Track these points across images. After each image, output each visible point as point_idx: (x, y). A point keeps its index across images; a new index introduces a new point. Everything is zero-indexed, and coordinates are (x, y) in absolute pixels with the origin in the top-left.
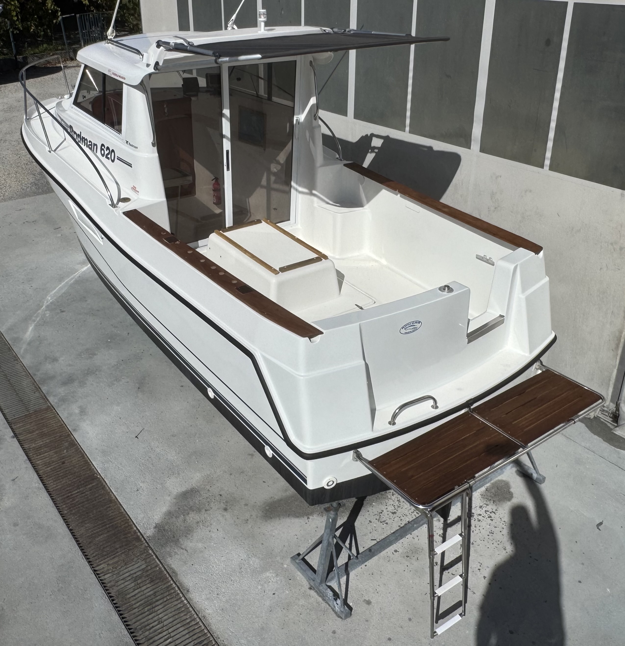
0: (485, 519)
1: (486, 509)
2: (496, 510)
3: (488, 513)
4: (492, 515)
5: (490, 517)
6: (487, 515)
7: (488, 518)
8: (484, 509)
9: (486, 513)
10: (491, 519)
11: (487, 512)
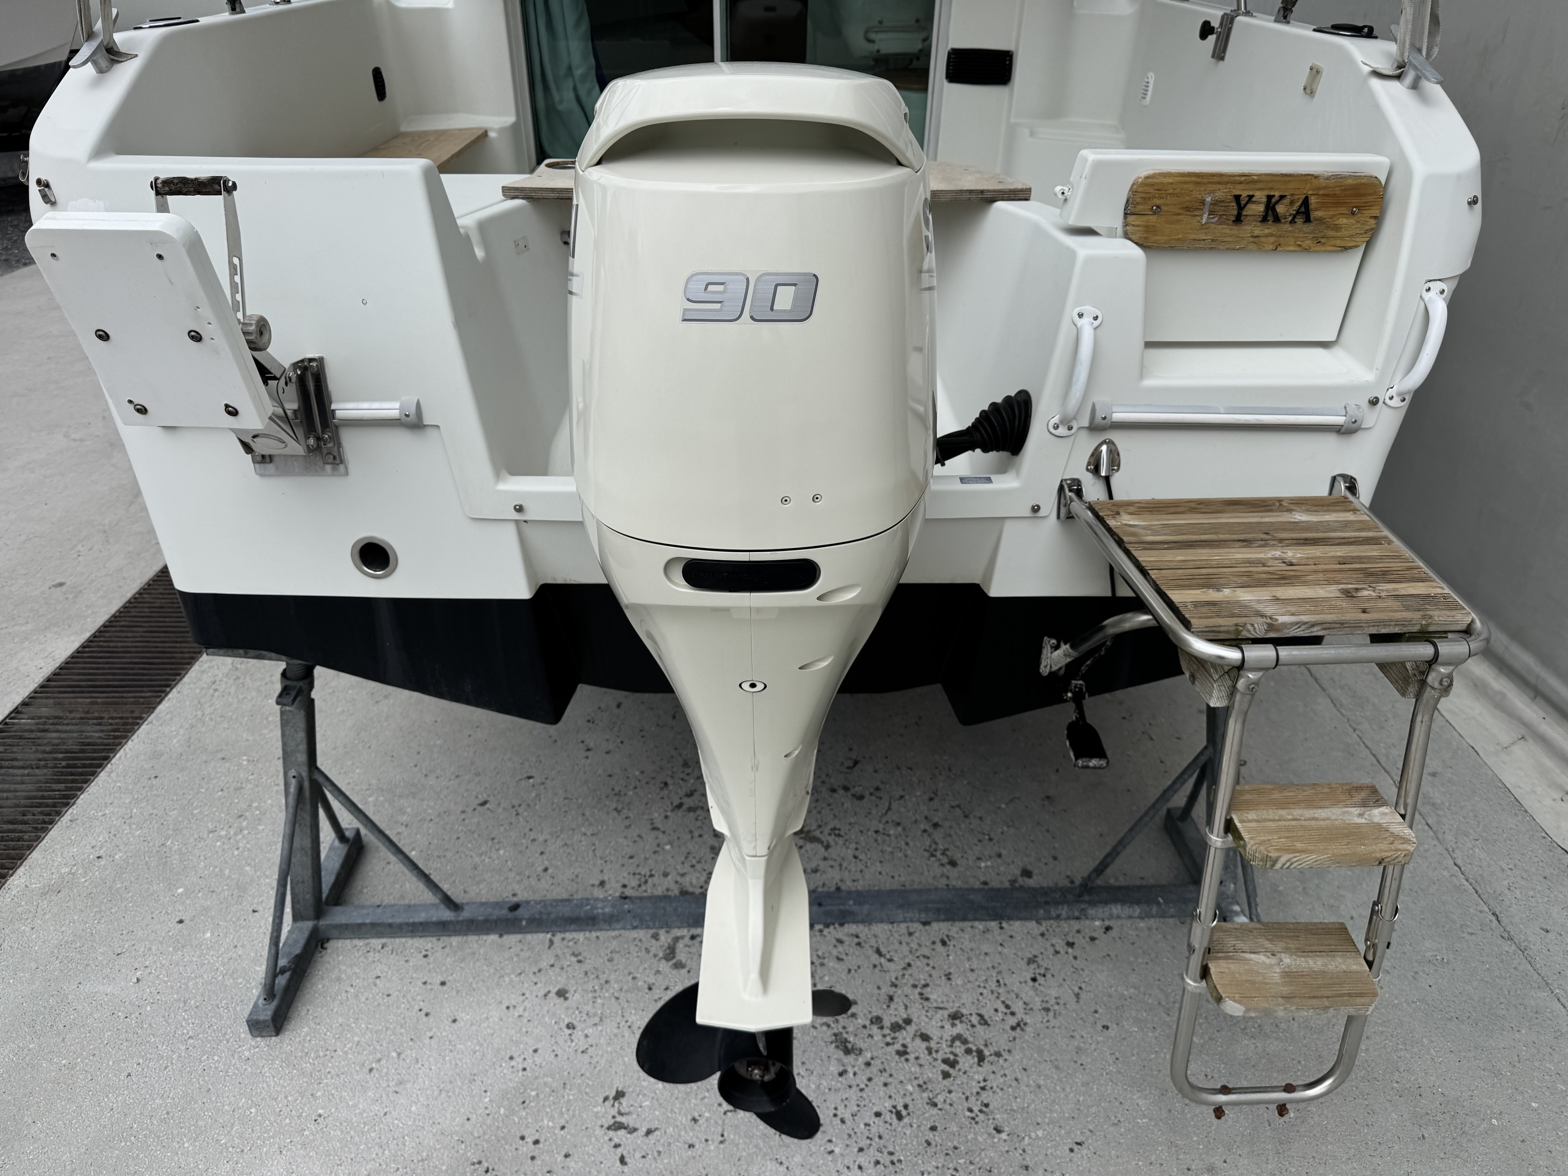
0: (925, 1058)
1: (967, 1035)
2: (998, 1054)
3: (959, 1048)
4: (967, 1062)
5: (952, 1064)
6: (948, 1050)
7: (939, 1061)
8: (960, 1028)
9: (951, 1046)
10: (946, 1068)
11: (958, 1043)
